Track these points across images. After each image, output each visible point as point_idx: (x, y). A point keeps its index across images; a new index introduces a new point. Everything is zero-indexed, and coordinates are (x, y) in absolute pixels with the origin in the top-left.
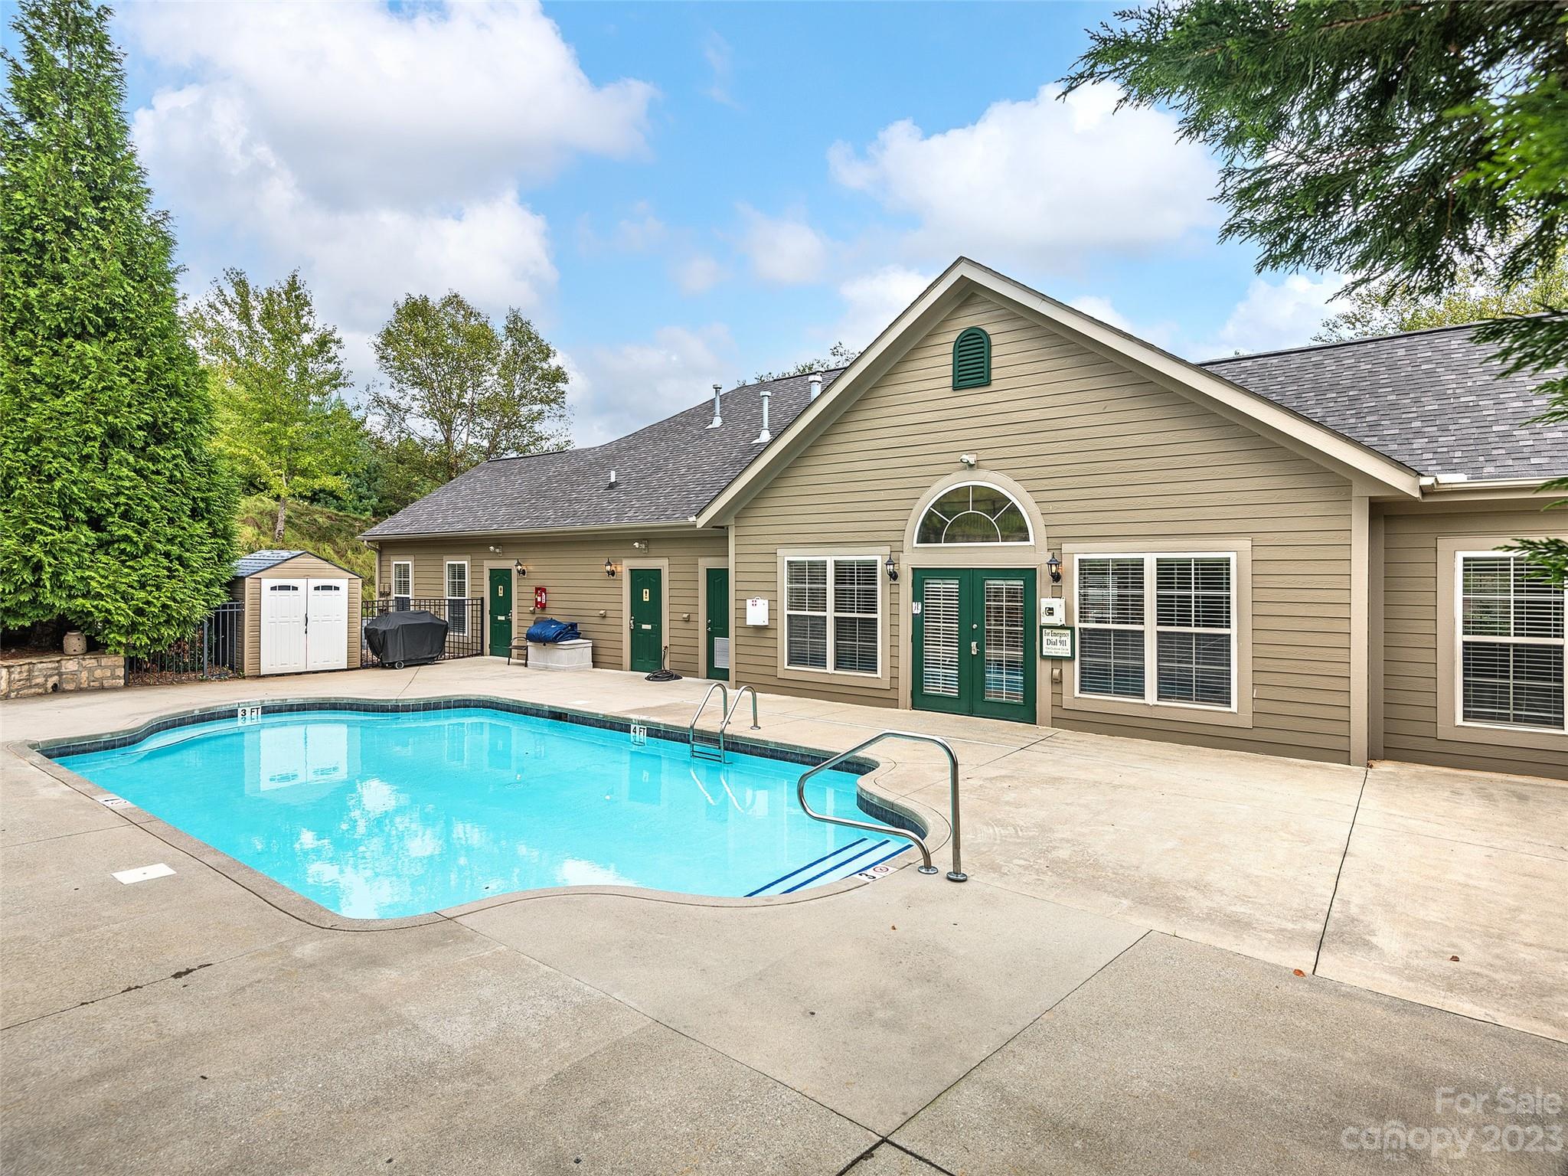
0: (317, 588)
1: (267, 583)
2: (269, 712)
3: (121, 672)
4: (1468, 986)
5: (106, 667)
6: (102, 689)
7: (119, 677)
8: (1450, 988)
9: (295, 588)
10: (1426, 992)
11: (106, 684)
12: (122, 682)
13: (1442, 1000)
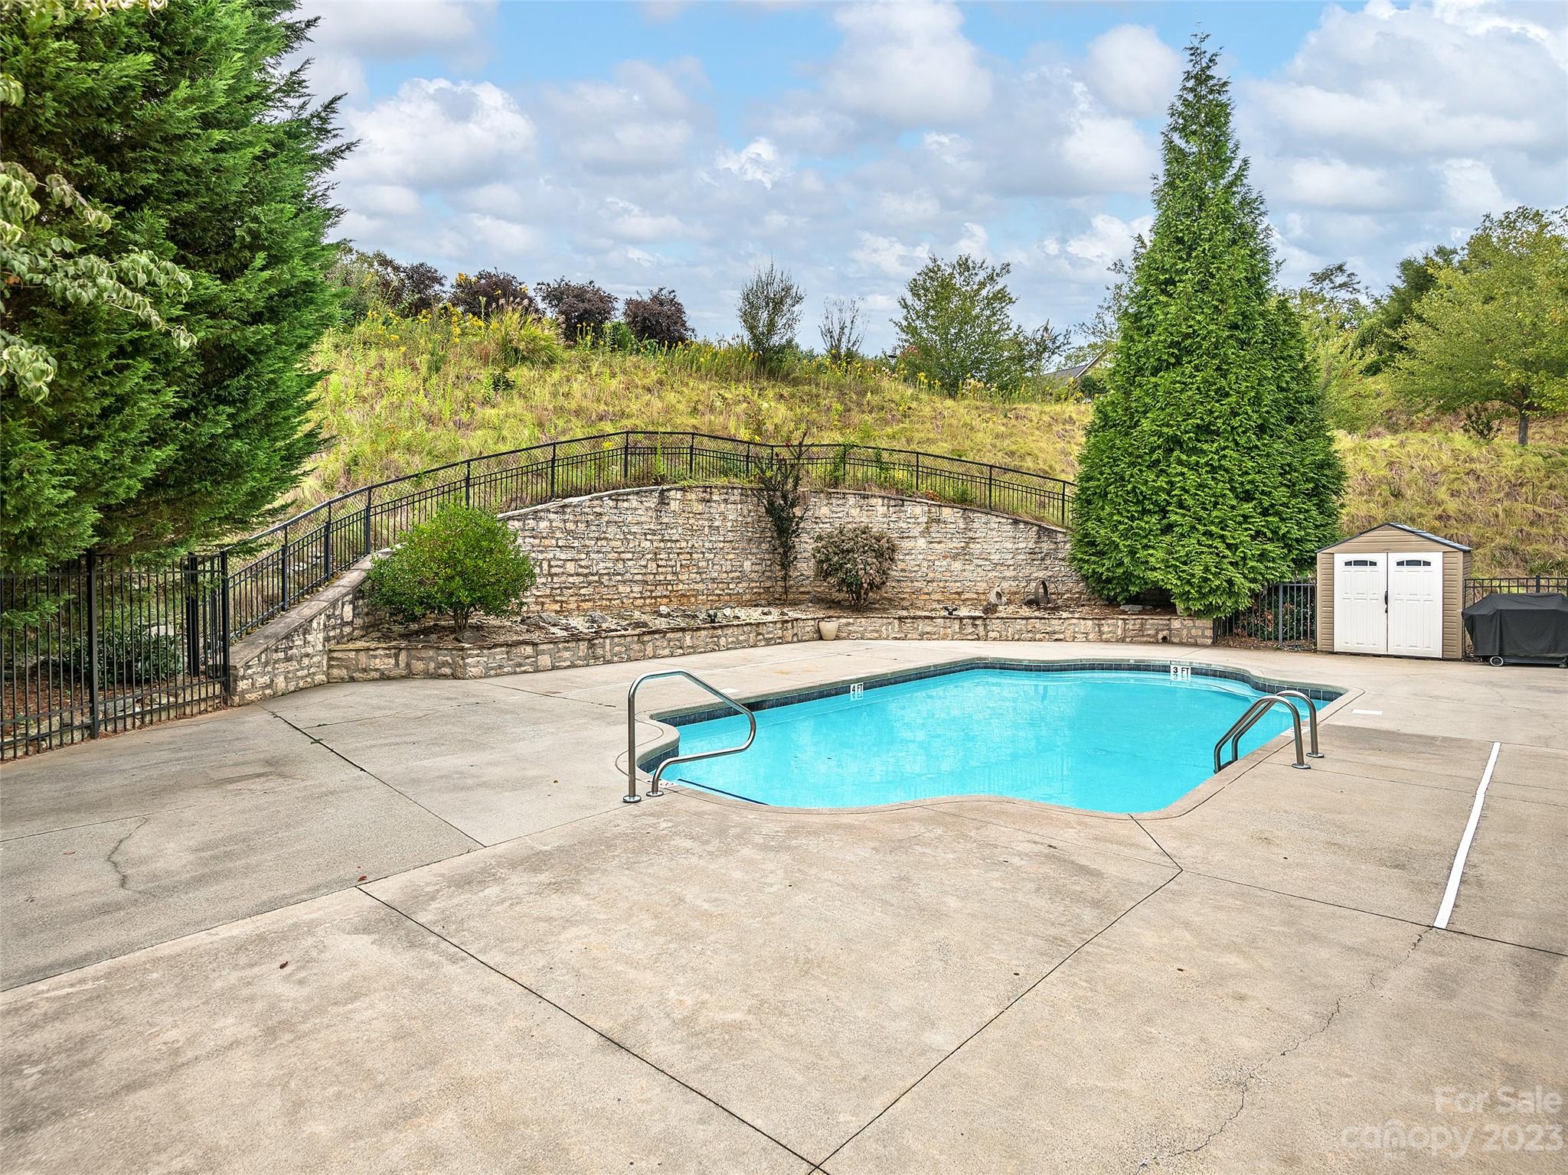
0: (1400, 564)
1: (1340, 559)
2: (1197, 674)
3: (1209, 633)
4: (250, 947)
5: (1199, 628)
6: (1196, 645)
7: (1207, 637)
8: (261, 938)
9: (1373, 564)
10: (274, 923)
11: (1199, 641)
12: (1210, 641)
13: (258, 924)
